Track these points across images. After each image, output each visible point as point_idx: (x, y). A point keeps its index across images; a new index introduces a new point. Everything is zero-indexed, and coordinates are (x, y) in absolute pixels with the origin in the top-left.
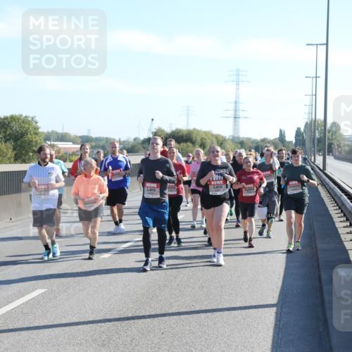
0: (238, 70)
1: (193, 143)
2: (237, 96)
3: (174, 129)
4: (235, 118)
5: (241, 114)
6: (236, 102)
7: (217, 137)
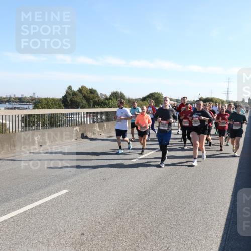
0: (229, 78)
1: (213, 102)
2: (229, 87)
3: (206, 97)
4: (228, 94)
5: (229, 93)
6: (228, 89)
7: (221, 100)
